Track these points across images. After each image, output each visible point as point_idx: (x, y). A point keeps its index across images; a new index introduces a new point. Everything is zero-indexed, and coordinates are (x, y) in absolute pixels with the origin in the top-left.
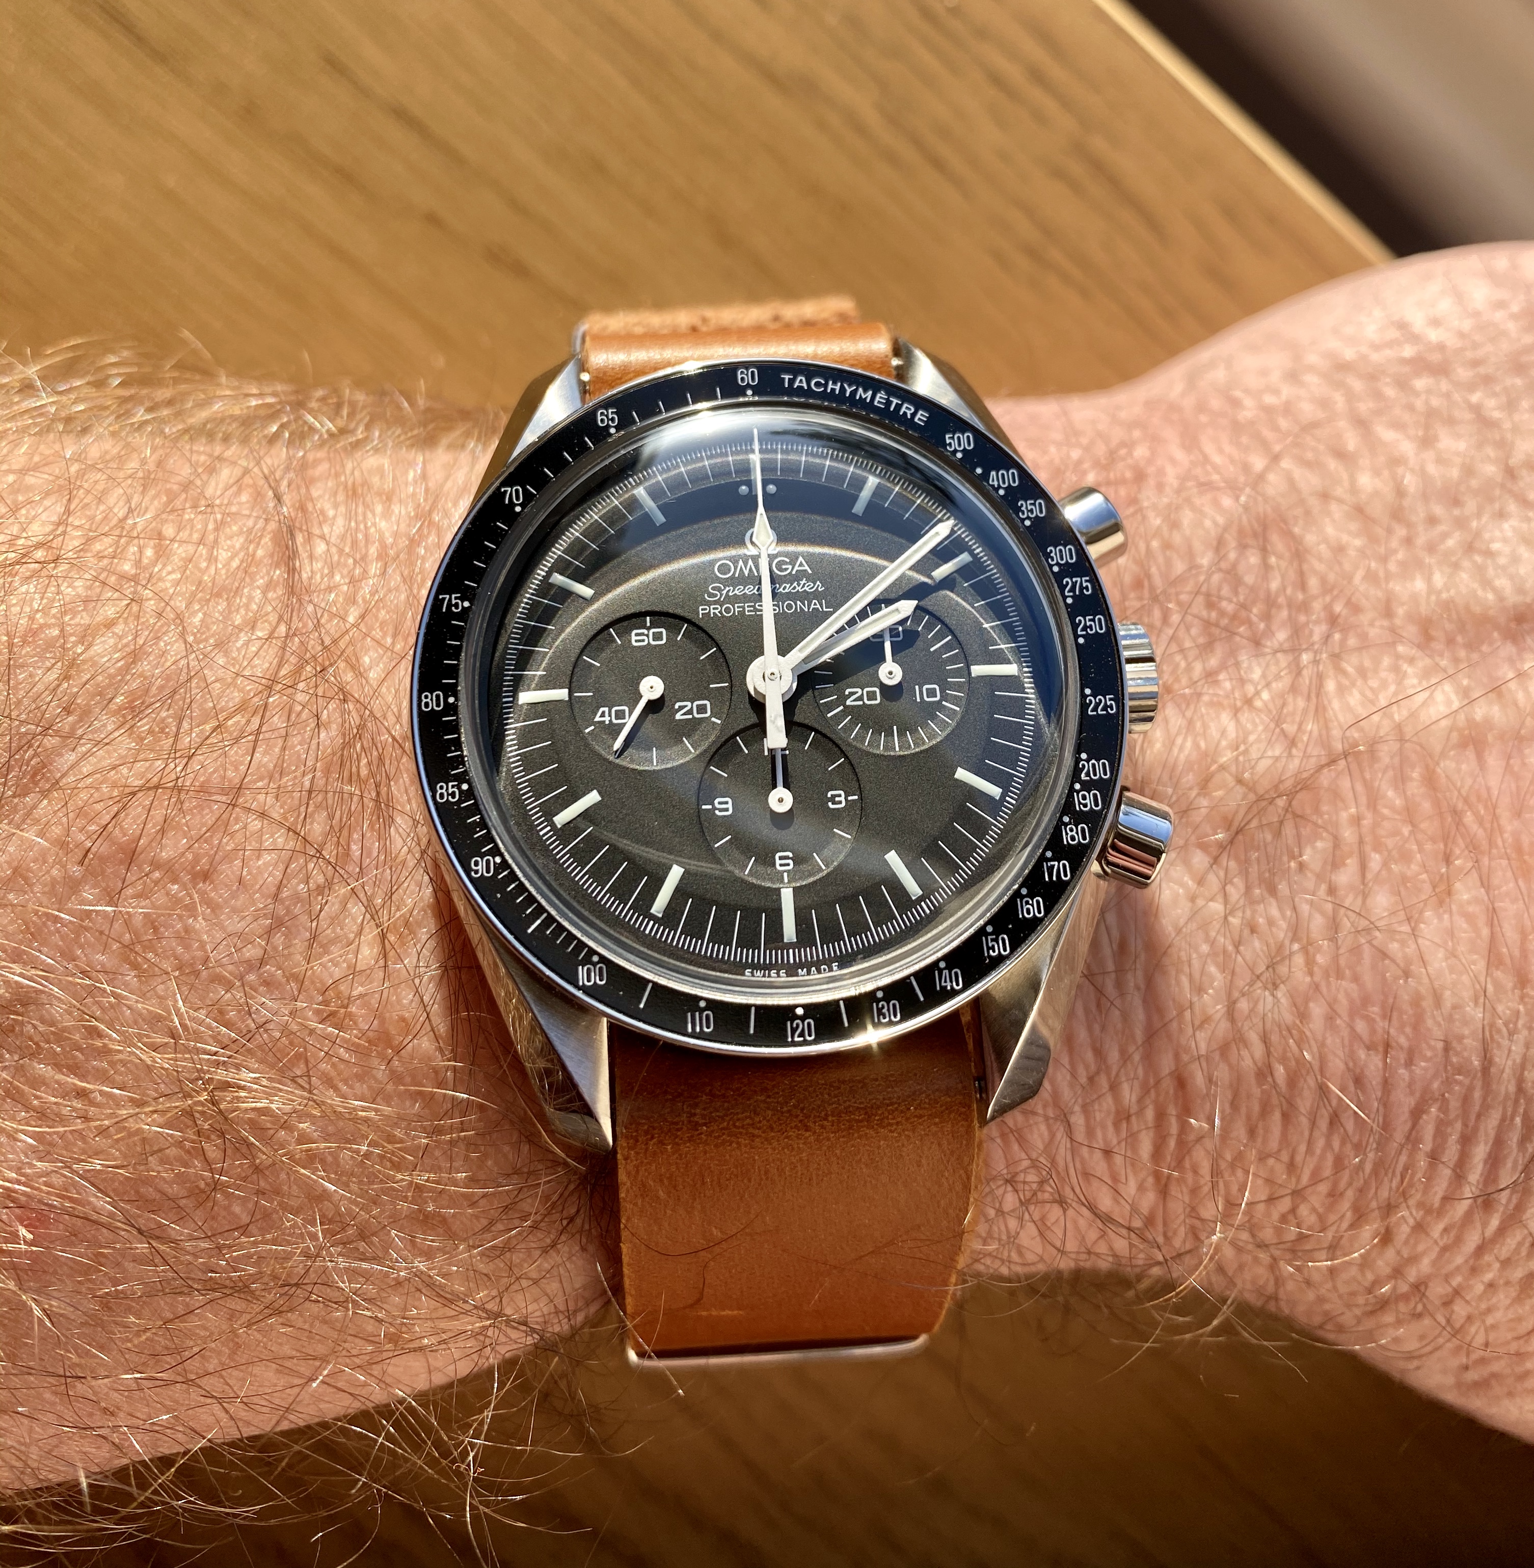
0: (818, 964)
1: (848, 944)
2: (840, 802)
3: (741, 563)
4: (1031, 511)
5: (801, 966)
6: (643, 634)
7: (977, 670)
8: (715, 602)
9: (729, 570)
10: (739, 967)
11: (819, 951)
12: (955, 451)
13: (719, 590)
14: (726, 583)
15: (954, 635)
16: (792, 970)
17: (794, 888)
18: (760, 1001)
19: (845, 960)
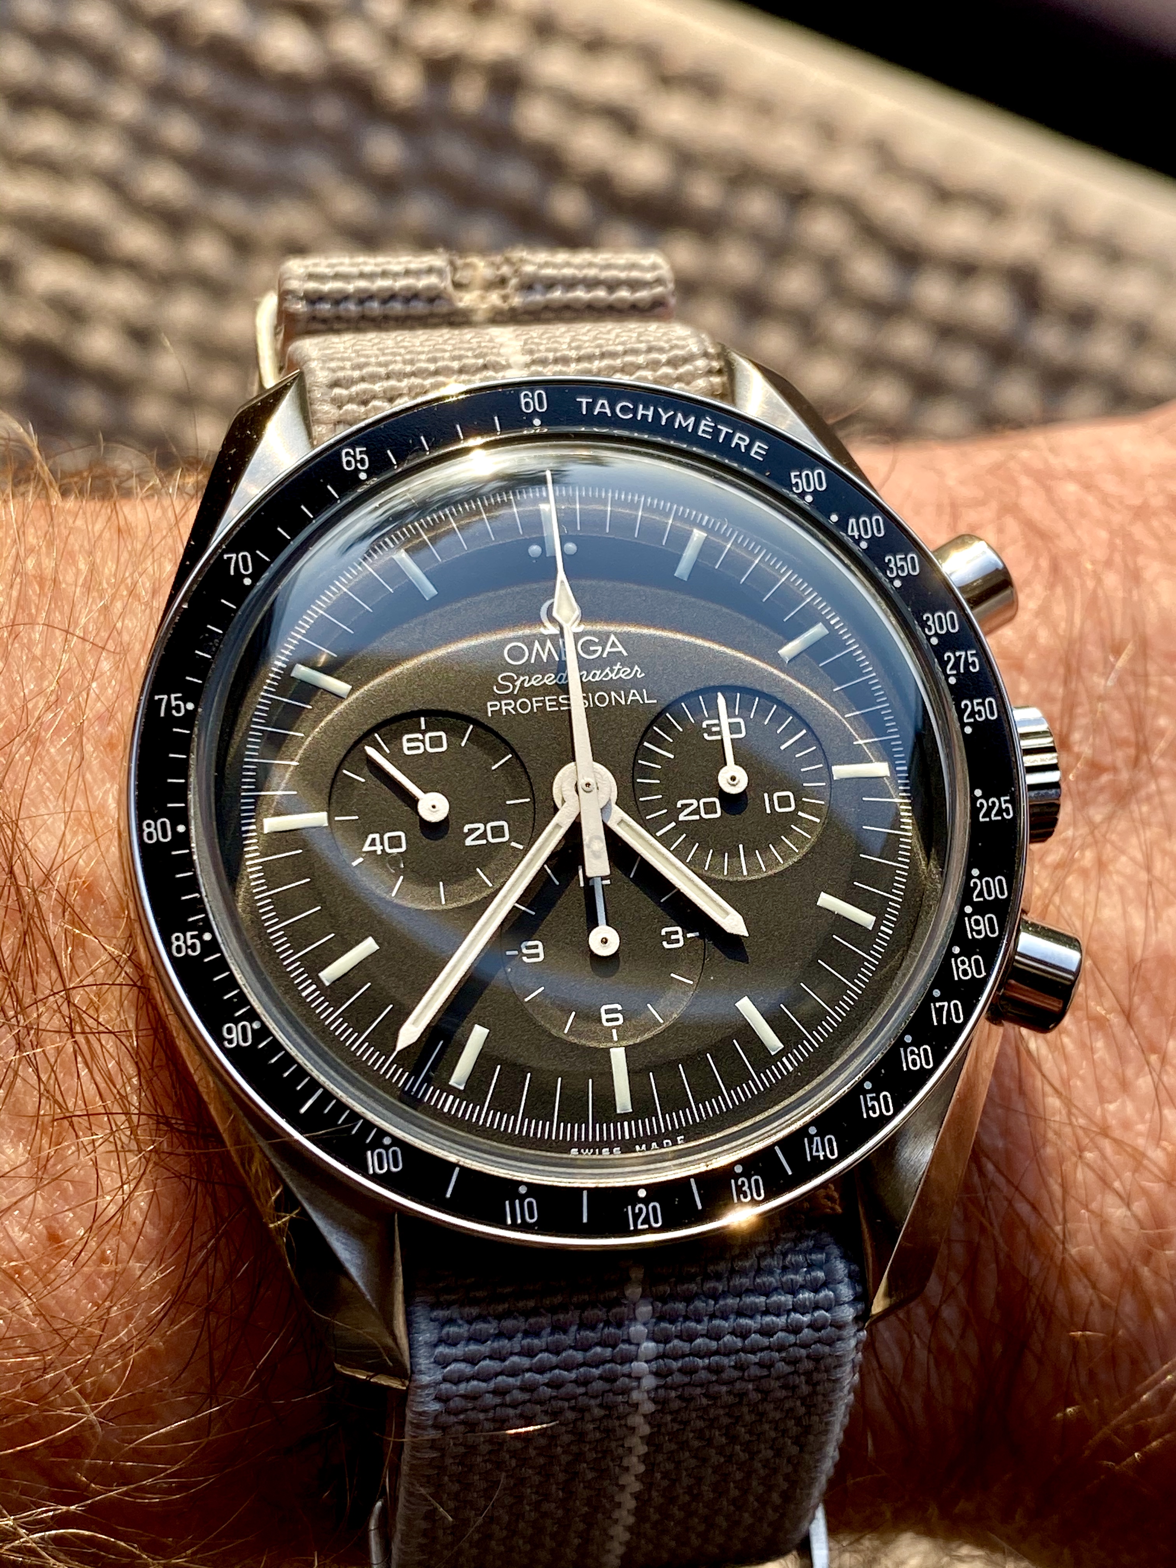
0: (659, 1139)
1: (696, 1112)
2: (678, 941)
3: (537, 644)
4: (902, 567)
5: (639, 1141)
6: (417, 740)
7: (840, 771)
8: (506, 696)
9: (523, 655)
10: (564, 1146)
11: (661, 1122)
12: (802, 495)
13: (513, 681)
14: (520, 671)
15: (809, 728)
16: (628, 1147)
17: (627, 1048)
18: (590, 1183)
19: (692, 1132)
